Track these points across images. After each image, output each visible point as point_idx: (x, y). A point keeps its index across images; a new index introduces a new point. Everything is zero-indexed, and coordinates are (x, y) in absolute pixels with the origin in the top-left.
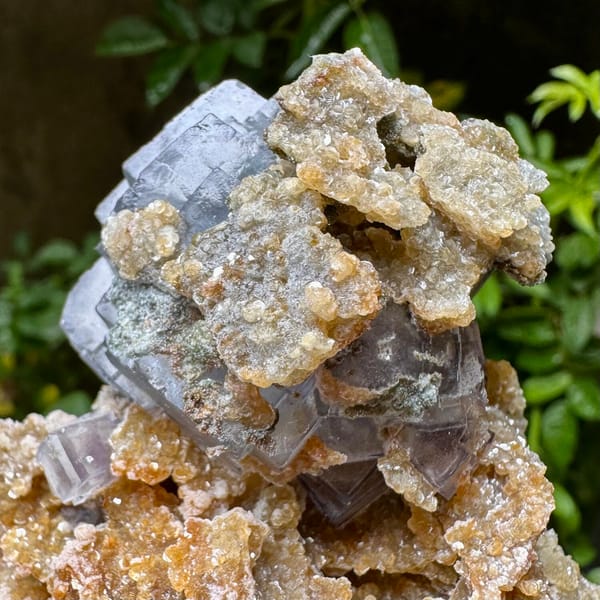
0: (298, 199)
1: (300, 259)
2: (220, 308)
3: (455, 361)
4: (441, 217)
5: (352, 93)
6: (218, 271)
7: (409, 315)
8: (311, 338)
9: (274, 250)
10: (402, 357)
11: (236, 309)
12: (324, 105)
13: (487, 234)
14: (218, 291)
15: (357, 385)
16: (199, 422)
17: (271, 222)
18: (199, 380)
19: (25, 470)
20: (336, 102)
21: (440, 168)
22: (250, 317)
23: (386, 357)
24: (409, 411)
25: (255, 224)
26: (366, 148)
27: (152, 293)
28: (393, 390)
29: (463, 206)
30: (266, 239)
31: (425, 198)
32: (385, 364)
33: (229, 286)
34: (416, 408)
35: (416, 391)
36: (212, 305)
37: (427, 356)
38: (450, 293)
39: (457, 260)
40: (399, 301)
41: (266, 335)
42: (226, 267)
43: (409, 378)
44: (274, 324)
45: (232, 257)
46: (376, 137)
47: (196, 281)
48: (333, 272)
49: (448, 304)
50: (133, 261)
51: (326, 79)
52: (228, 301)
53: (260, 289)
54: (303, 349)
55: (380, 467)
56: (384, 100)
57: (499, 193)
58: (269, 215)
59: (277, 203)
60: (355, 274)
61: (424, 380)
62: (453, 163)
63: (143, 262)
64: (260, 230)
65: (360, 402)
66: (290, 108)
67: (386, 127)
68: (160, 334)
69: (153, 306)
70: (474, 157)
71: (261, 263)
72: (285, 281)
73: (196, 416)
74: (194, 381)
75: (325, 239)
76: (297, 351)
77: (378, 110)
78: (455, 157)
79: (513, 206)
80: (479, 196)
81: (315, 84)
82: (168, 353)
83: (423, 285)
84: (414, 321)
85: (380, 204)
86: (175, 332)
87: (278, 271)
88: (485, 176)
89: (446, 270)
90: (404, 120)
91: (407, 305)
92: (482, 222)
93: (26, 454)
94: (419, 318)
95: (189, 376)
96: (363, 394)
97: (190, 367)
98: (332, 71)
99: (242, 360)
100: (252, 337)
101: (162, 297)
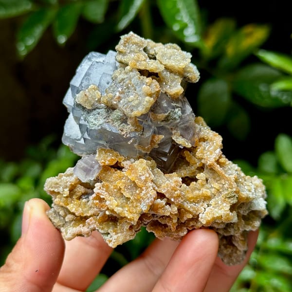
0: (131, 71)
1: (138, 83)
2: (121, 101)
3: (183, 105)
4: (167, 68)
5: (134, 43)
6: (118, 94)
7: (167, 96)
8: (147, 98)
9: (130, 84)
10: (169, 105)
11: (126, 100)
12: (128, 48)
13: (179, 68)
14: (119, 98)
15: (161, 113)
16: (124, 135)
17: (127, 78)
18: (120, 125)
19: (66, 187)
20: (131, 47)
21: (163, 56)
22: (130, 100)
23: (165, 105)
24: (175, 119)
25: (123, 80)
26: (143, 56)
27: (98, 110)
28: (170, 113)
29: (172, 63)
30: (127, 82)
31: (161, 63)
32: (166, 107)
33: (122, 96)
34: (177, 118)
35: (175, 113)
36: (119, 102)
37: (175, 104)
38: (175, 86)
39: (174, 78)
40: (164, 92)
41: (136, 102)
42: (119, 92)
43: (173, 110)
44: (137, 99)
45: (120, 89)
46: (144, 53)
47: (112, 98)
48: (147, 83)
49: (176, 88)
50: (90, 102)
51: (126, 41)
52: (123, 99)
53: (130, 94)
54: (147, 102)
55: (173, 138)
56: (143, 43)
57: (179, 58)
58: (125, 76)
59: (126, 73)
60: (152, 82)
61: (177, 110)
62: (165, 54)
63: (93, 102)
64: (125, 81)
65: (163, 119)
66: (120, 51)
67: (145, 50)
68: (104, 118)
69: (99, 114)
70: (171, 51)
71: (128, 88)
72: (135, 90)
73: (123, 134)
74: (119, 126)
75: (142, 77)
76: (145, 102)
77: (142, 46)
78: (165, 52)
79: (183, 60)
80: (174, 60)
81: (124, 43)
82: (109, 122)
83: (168, 86)
84: (169, 96)
85: (152, 66)
86: (109, 117)
87: (133, 88)
88: (174, 55)
89: (172, 81)
90: (149, 48)
91: (166, 93)
92: (177, 65)
93: (65, 182)
94: (170, 95)
95: (117, 125)
96: (162, 116)
97: (116, 123)
98: (127, 39)
99: (132, 111)
100: (133, 104)
101: (101, 110)
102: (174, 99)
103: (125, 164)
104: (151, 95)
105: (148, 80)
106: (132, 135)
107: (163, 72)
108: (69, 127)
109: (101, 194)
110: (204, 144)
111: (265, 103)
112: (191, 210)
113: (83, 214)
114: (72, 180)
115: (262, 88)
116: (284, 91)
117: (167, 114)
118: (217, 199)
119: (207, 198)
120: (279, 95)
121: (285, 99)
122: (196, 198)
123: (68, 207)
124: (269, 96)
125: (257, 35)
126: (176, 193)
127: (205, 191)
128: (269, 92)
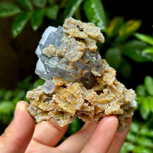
0: (71, 38)
1: (74, 45)
2: (66, 54)
3: (97, 55)
4: (89, 36)
5: (72, 23)
6: (64, 50)
9: (71, 45)
10: (90, 55)
12: (69, 26)
13: (95, 36)
15: (86, 60)
16: (67, 71)
17: (69, 42)
19: (38, 96)
20: (71, 25)
21: (87, 30)
22: (71, 53)
23: (88, 55)
24: (93, 62)
25: (67, 42)
26: (77, 30)
27: (54, 58)
28: (90, 59)
29: (91, 34)
30: (69, 44)
31: (86, 34)
32: (88, 56)
33: (66, 51)
34: (94, 61)
35: (93, 59)
36: (65, 54)
37: (93, 55)
38: (93, 45)
39: (93, 41)
40: (87, 48)
41: (74, 54)
42: (65, 49)
43: (92, 58)
44: (74, 53)
45: (65, 47)
46: (77, 28)
47: (62, 52)
48: (79, 45)
49: (93, 47)
51: (68, 22)
52: (67, 53)
53: (71, 50)
54: (79, 54)
56: (77, 23)
57: (95, 31)
58: (68, 41)
59: (69, 39)
60: (82, 44)
61: (94, 58)
62: (88, 29)
63: (51, 53)
64: (68, 43)
65: (87, 62)
66: (65, 27)
67: (78, 26)
68: (57, 62)
69: (54, 59)
70: (90, 27)
71: (70, 47)
72: (73, 48)
74: (65, 66)
75: (77, 41)
77: (76, 25)
78: (88, 28)
79: (97, 32)
80: (93, 32)
81: (67, 23)
82: (60, 64)
83: (90, 45)
84: (90, 51)
85: (82, 36)
86: (60, 61)
88: (92, 29)
89: (92, 43)
90: (80, 25)
91: (88, 49)
92: (94, 35)
93: (37, 93)
94: (90, 50)
95: (64, 66)
96: (87, 61)
97: (64, 64)
98: (69, 21)
99: (72, 59)
100: (72, 55)
101: (56, 58)
102: (92, 52)
103: (68, 85)
104: (81, 51)
105: (80, 43)
106: (72, 71)
107: (87, 38)
108: (38, 65)
109: (56, 101)
110: (107, 74)
111: (139, 60)
112: (101, 108)
113: (46, 110)
114: (40, 92)
115: (138, 52)
116: (149, 54)
117: (89, 60)
118: (113, 102)
119: (109, 102)
120: (146, 56)
121: (149, 58)
122: (103, 102)
123: (39, 106)
124: (141, 56)
125: (135, 25)
126: (94, 100)
127: (108, 98)
128: (141, 54)
